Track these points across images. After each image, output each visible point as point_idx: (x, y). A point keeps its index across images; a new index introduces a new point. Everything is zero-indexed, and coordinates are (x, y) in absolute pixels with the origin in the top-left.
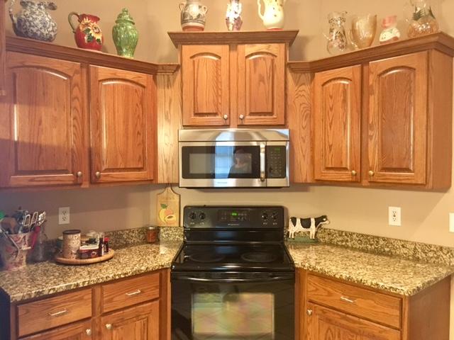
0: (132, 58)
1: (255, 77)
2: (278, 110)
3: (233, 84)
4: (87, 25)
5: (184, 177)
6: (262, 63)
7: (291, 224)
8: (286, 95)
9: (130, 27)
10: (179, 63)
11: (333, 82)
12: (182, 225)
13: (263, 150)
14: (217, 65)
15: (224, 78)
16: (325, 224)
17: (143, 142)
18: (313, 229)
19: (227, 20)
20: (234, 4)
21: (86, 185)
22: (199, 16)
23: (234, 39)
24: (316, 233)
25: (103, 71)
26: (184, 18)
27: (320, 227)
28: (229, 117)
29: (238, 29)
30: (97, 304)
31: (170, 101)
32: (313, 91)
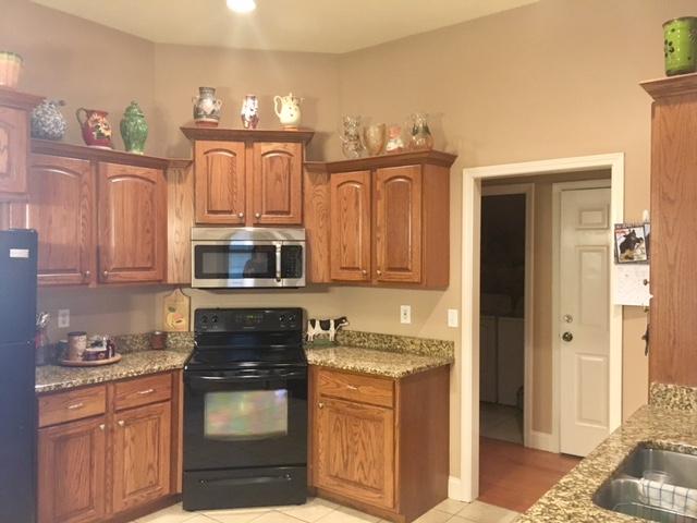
0: (142, 154)
1: (272, 176)
2: (295, 209)
3: (249, 181)
4: (96, 121)
5: (197, 277)
6: (278, 161)
7: (310, 326)
8: (303, 194)
9: (139, 121)
10: (191, 159)
11: (347, 185)
12: (192, 329)
13: (279, 250)
14: (232, 163)
15: (239, 175)
16: (346, 326)
17: (153, 240)
18: (332, 331)
19: (243, 117)
20: (250, 101)
21: (93, 285)
22: (213, 111)
23: (250, 137)
24: (336, 335)
25: (113, 168)
26: (197, 112)
27: (340, 329)
28: (245, 216)
29: (254, 127)
30: (110, 401)
31: (182, 197)
32: (329, 190)
